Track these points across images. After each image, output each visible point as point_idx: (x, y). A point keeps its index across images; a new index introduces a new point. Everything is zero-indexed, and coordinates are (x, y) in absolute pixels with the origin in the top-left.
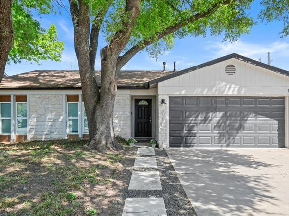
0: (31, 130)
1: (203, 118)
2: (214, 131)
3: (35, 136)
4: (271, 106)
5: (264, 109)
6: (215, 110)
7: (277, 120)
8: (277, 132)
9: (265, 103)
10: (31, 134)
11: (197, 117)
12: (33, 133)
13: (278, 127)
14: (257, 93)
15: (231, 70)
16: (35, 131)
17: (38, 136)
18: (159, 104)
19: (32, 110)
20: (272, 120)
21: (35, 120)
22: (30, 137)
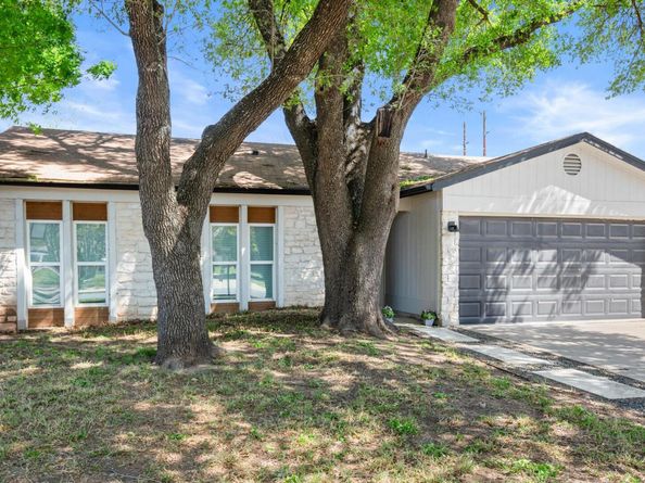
0: (120, 293)
1: (520, 263)
2: (538, 290)
3: (133, 309)
4: (631, 237)
5: (621, 245)
6: (539, 245)
7: (641, 266)
8: (640, 289)
9: (622, 232)
10: (122, 302)
11: (508, 260)
12: (126, 300)
13: (642, 279)
14: (617, 213)
15: (573, 166)
16: (133, 295)
17: (140, 309)
18: (444, 232)
19: (122, 243)
20: (633, 265)
21: (132, 268)
22: (118, 312)
